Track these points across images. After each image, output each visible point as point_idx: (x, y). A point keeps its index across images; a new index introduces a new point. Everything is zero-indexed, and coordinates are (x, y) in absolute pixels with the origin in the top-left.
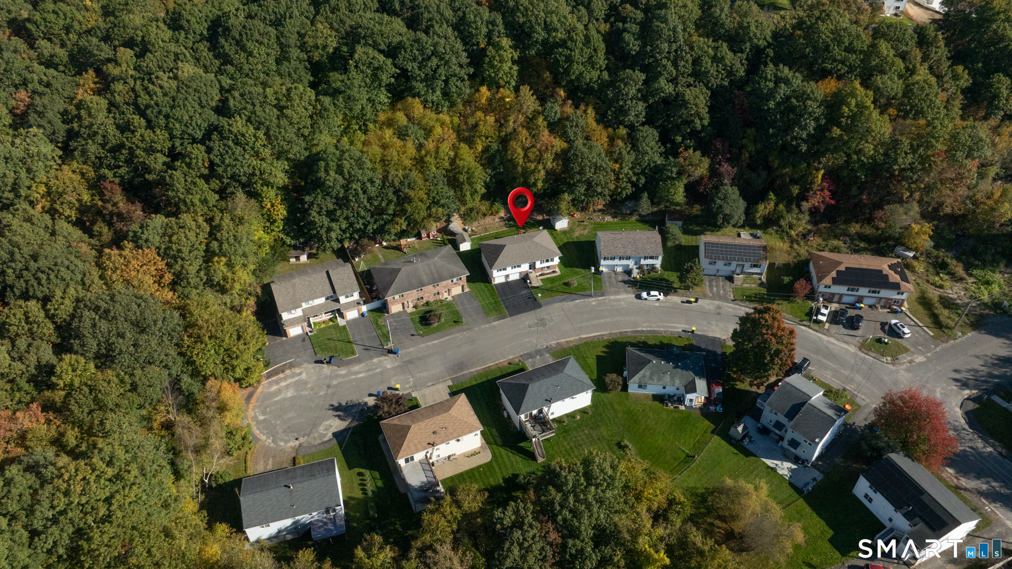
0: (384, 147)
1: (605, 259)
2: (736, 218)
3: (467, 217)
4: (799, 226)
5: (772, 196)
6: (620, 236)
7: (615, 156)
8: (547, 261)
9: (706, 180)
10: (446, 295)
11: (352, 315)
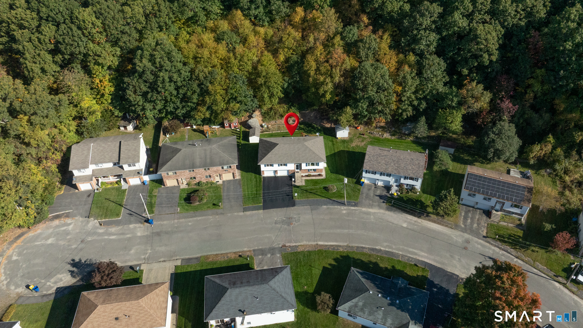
0: (201, 46)
1: (366, 172)
2: (508, 154)
3: (266, 116)
4: (576, 173)
5: (551, 139)
6: (386, 153)
7: (400, 79)
8: (313, 164)
9: (484, 113)
10: (217, 179)
11: (134, 181)
